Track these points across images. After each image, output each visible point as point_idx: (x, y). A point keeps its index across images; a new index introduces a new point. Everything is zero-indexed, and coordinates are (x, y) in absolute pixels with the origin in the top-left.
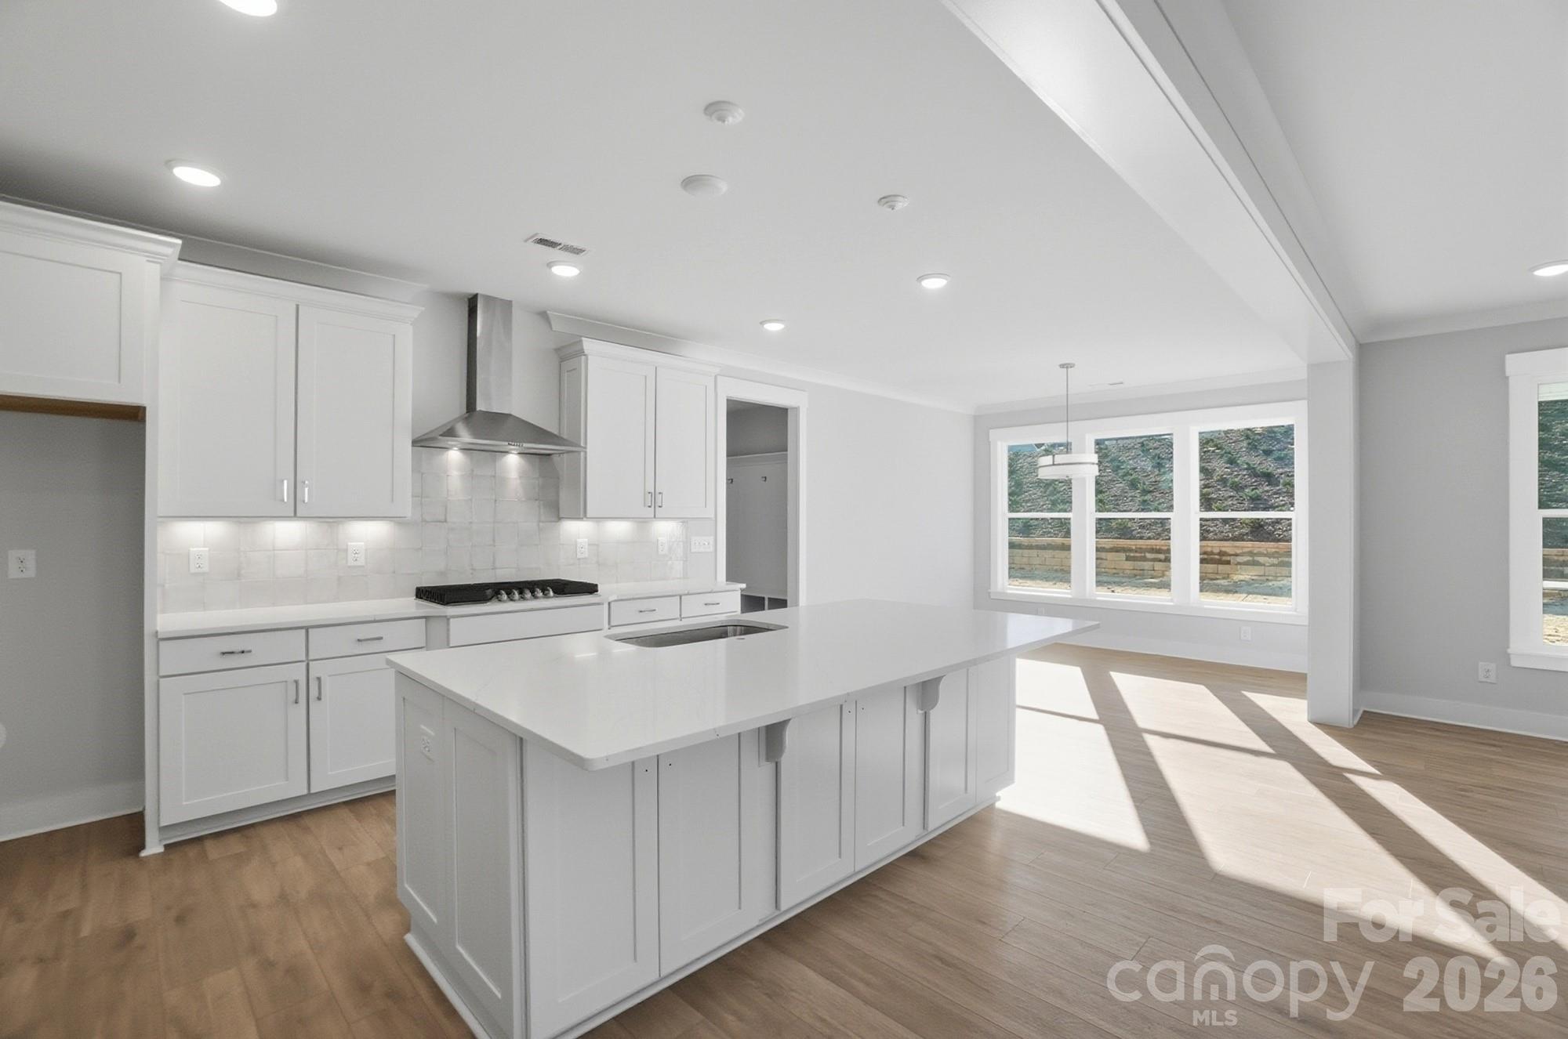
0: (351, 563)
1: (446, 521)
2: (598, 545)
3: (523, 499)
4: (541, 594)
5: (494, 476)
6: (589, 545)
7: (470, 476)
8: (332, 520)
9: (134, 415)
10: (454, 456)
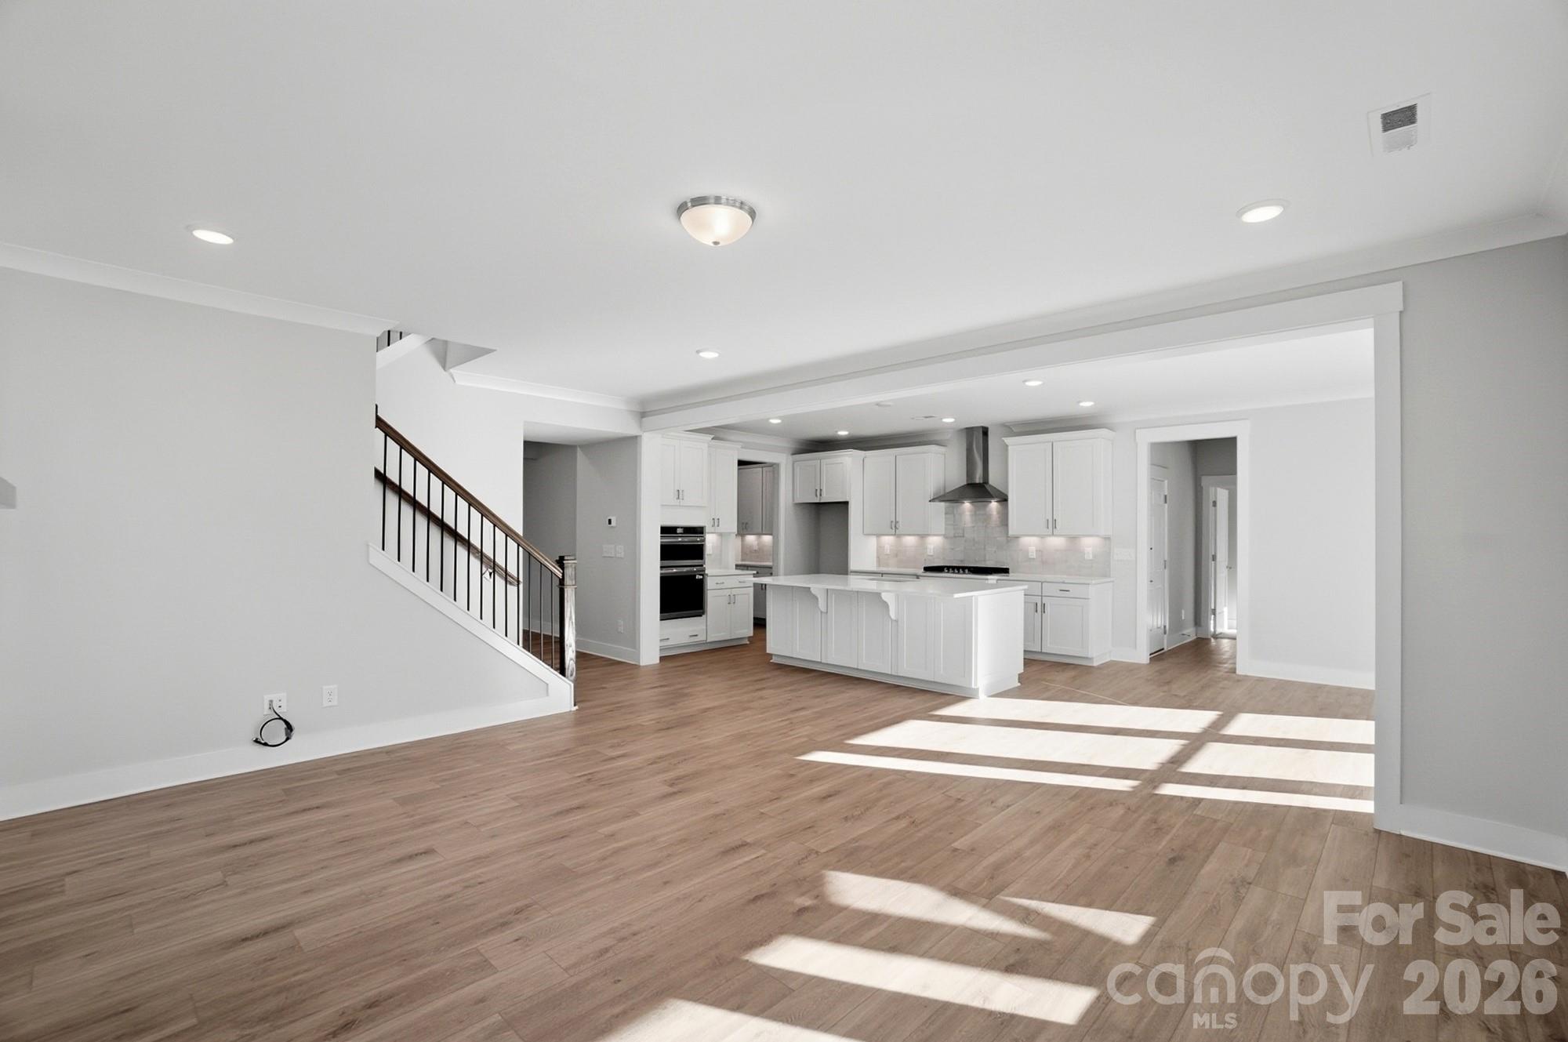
0: (926, 553)
1: (963, 536)
2: (1042, 551)
4: (957, 571)
5: (985, 514)
6: (1037, 551)
7: (974, 514)
8: (923, 536)
9: (846, 503)
10: (967, 505)
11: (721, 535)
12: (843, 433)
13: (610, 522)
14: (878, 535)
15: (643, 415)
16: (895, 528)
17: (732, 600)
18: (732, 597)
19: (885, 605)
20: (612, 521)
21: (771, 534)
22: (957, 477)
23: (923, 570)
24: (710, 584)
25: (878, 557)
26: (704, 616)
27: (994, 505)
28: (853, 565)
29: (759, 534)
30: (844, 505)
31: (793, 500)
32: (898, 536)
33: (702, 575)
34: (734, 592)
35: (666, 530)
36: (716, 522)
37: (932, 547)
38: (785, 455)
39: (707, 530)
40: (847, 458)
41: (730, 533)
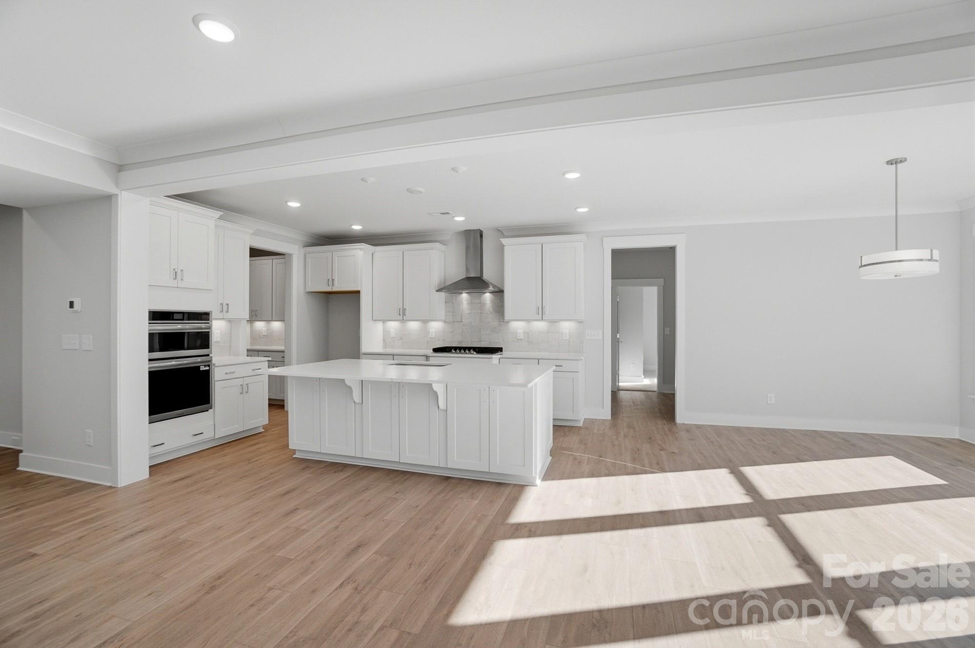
0: (431, 336)
1: (461, 322)
2: (528, 333)
3: (493, 312)
4: (463, 351)
5: (480, 303)
6: (524, 333)
7: (471, 303)
8: (425, 322)
9: (358, 292)
10: (465, 296)
11: (230, 321)
12: (357, 227)
13: (71, 305)
14: (384, 321)
15: (120, 168)
16: (402, 315)
17: (244, 390)
18: (245, 387)
19: (436, 394)
20: (75, 305)
21: (283, 321)
22: (456, 271)
23: (432, 351)
24: (217, 375)
25: (384, 340)
26: (211, 411)
27: (488, 297)
28: (365, 347)
29: (268, 321)
30: (355, 294)
31: (305, 288)
32: (403, 321)
33: (209, 366)
34: (247, 380)
35: (156, 316)
36: (225, 308)
37: (434, 330)
38: (297, 246)
39: (213, 316)
40: (359, 251)
41: (240, 320)
